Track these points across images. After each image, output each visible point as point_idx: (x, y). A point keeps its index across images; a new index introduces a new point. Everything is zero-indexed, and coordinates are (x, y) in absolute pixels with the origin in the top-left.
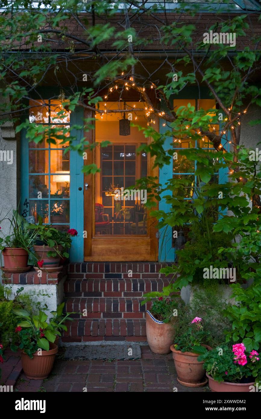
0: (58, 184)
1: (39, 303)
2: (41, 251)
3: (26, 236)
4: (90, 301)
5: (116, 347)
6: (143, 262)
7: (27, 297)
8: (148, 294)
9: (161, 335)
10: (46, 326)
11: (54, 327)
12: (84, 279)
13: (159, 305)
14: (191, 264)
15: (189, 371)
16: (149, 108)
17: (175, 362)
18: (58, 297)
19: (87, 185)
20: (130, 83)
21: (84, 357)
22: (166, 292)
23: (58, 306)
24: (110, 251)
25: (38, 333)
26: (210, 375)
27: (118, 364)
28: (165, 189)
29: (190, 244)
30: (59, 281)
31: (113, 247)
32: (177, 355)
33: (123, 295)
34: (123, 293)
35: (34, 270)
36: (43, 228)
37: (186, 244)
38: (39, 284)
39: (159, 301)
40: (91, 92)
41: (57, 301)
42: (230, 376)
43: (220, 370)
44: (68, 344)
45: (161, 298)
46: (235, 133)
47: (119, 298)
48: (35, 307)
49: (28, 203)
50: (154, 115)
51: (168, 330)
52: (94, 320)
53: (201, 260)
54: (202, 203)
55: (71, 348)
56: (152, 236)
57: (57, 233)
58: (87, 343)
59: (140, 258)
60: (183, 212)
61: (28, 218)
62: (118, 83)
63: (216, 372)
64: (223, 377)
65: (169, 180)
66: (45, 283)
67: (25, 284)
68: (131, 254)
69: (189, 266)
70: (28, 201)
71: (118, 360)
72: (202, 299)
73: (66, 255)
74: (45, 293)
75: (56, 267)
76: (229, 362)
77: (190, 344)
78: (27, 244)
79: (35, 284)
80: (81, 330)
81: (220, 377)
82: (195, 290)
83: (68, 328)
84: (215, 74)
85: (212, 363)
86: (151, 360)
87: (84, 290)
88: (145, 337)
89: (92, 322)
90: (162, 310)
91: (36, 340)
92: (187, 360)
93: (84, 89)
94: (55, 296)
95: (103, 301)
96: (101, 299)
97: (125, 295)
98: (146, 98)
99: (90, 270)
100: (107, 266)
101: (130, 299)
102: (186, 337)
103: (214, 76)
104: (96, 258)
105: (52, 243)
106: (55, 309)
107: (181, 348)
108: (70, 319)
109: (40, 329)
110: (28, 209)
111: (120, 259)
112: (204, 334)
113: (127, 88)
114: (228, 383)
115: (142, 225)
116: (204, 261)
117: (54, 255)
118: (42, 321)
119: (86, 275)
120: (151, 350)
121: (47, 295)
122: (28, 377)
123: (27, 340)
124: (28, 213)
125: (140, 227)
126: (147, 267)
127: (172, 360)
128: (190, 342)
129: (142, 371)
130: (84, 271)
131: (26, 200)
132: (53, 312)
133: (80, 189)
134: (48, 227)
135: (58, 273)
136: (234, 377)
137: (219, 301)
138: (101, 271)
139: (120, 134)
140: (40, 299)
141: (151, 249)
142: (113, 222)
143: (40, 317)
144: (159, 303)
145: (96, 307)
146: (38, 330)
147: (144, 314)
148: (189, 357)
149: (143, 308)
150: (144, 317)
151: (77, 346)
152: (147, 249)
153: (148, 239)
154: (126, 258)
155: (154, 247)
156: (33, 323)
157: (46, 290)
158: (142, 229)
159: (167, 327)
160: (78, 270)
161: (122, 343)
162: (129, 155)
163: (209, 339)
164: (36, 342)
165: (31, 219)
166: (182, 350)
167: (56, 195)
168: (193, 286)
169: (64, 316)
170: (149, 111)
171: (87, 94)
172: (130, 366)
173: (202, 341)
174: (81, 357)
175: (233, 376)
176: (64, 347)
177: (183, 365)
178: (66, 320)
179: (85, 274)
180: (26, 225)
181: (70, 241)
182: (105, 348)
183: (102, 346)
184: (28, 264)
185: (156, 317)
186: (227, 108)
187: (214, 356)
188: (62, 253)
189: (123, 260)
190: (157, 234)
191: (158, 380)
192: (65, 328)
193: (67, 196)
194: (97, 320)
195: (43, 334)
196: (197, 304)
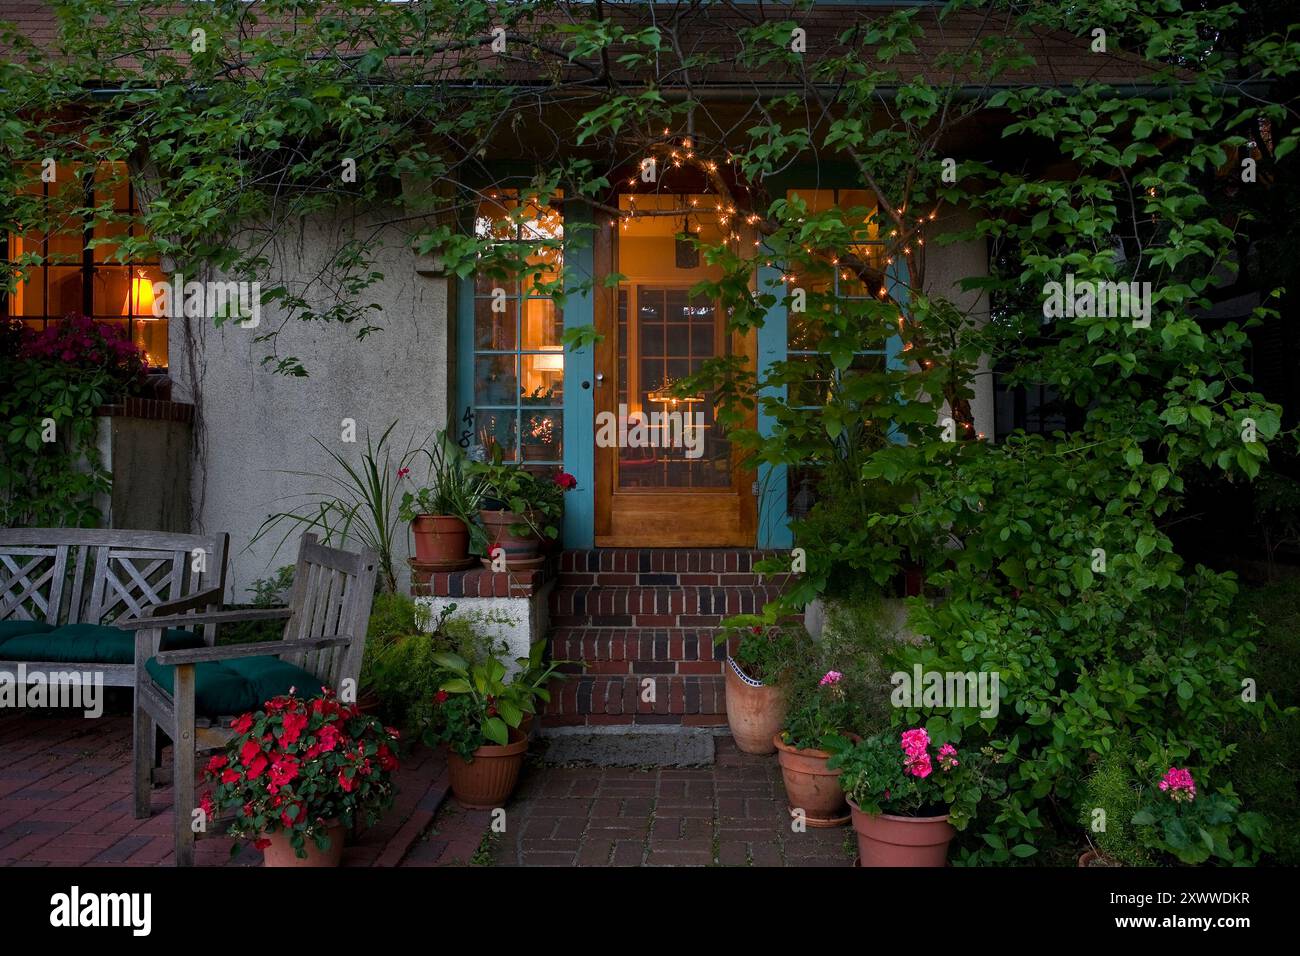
0: (545, 375)
1: (490, 640)
2: (496, 522)
3: (465, 489)
4: (605, 636)
5: (661, 739)
6: (724, 548)
7: (464, 625)
8: (731, 620)
9: (758, 711)
10: (501, 690)
11: (521, 694)
12: (594, 588)
13: (754, 644)
14: (822, 553)
15: (814, 790)
16: (725, 206)
17: (784, 772)
18: (534, 626)
19: (600, 377)
20: (683, 152)
21: (588, 761)
22: (770, 614)
23: (532, 645)
24: (653, 524)
25: (484, 707)
26: (853, 800)
27: (662, 777)
28: (765, 385)
29: (823, 508)
30: (535, 590)
31: (659, 515)
32: (787, 755)
33: (678, 623)
34: (678, 619)
35: (482, 565)
36: (500, 471)
37: (813, 509)
38: (492, 596)
39: (754, 635)
40: (586, 167)
41: (531, 635)
42: (896, 801)
43: (873, 788)
44: (555, 732)
45: (758, 630)
46: (913, 263)
47: (669, 628)
48: (480, 648)
49: (472, 416)
50: (736, 223)
51: (771, 701)
52: (614, 679)
53: (845, 543)
54: (838, 416)
55: (562, 740)
56: (743, 491)
57: (530, 483)
58: (598, 730)
59: (718, 541)
60: (799, 435)
61: (472, 447)
62: (657, 151)
63: (865, 792)
64: (881, 804)
65: (772, 364)
66: (503, 594)
67: (460, 595)
68: (696, 530)
69: (816, 558)
70: (472, 412)
71: (664, 768)
72: (845, 631)
73: (552, 532)
74: (503, 617)
75: (529, 558)
76: (895, 769)
77: (816, 732)
78: (466, 507)
79: (483, 596)
80: (584, 701)
81: (875, 803)
82: (834, 611)
83: (554, 696)
84: (851, 132)
85: (857, 773)
86: (737, 767)
87: (592, 610)
88: (723, 716)
89: (609, 683)
90: (760, 655)
91: (479, 721)
92: (809, 766)
93: (571, 160)
94: (526, 623)
95: (634, 635)
96: (629, 630)
97: (684, 621)
98: (720, 186)
99: (607, 566)
100: (644, 558)
101: (694, 630)
102: (807, 716)
103: (849, 136)
104: (621, 540)
105: (519, 504)
106: (525, 652)
107: (797, 740)
108: (558, 675)
109: (489, 696)
110: (472, 430)
111: (674, 541)
112: (846, 709)
113: (677, 164)
114: (891, 817)
115: (724, 467)
116: (850, 545)
117: (524, 532)
118: (495, 678)
119: (600, 577)
120: (736, 746)
121: (507, 620)
122: (464, 805)
123: (458, 722)
124: (472, 439)
125: (720, 472)
126: (731, 559)
127: (779, 769)
128: (816, 727)
129: (713, 793)
130: (594, 567)
131: (469, 409)
132: (522, 658)
133: (586, 386)
134: (515, 468)
135: (534, 571)
136: (903, 804)
137: (884, 636)
138: (632, 568)
139: (678, 266)
140: (493, 630)
141: (741, 521)
142: (666, 460)
143: (490, 671)
144: (753, 639)
145: (617, 647)
146: (485, 699)
147: (723, 666)
148: (812, 760)
149: (721, 651)
150: (723, 674)
151: (575, 737)
152: (732, 521)
153: (735, 497)
154: (687, 539)
155: (748, 515)
156: (473, 683)
157: (505, 612)
158: (724, 475)
159: (771, 694)
160: (581, 567)
161: (675, 729)
162: (703, 312)
163: (857, 719)
164: (478, 726)
165: (478, 452)
166: (798, 745)
167: (534, 399)
168: (827, 602)
169: (546, 669)
170: (725, 213)
171: (578, 172)
172: (687, 781)
173: (842, 724)
174: (583, 760)
175: (903, 801)
176: (546, 738)
177: (800, 778)
178: (551, 679)
179: (596, 575)
180: (465, 465)
181: (560, 501)
182: (635, 741)
183: (631, 737)
184: (470, 552)
185: (748, 671)
186: (896, 208)
187: (862, 757)
188: (543, 526)
189: (680, 544)
190: (754, 487)
191: (747, 813)
192: (546, 696)
193: (559, 400)
194: (621, 679)
195: (494, 707)
196: (835, 643)
